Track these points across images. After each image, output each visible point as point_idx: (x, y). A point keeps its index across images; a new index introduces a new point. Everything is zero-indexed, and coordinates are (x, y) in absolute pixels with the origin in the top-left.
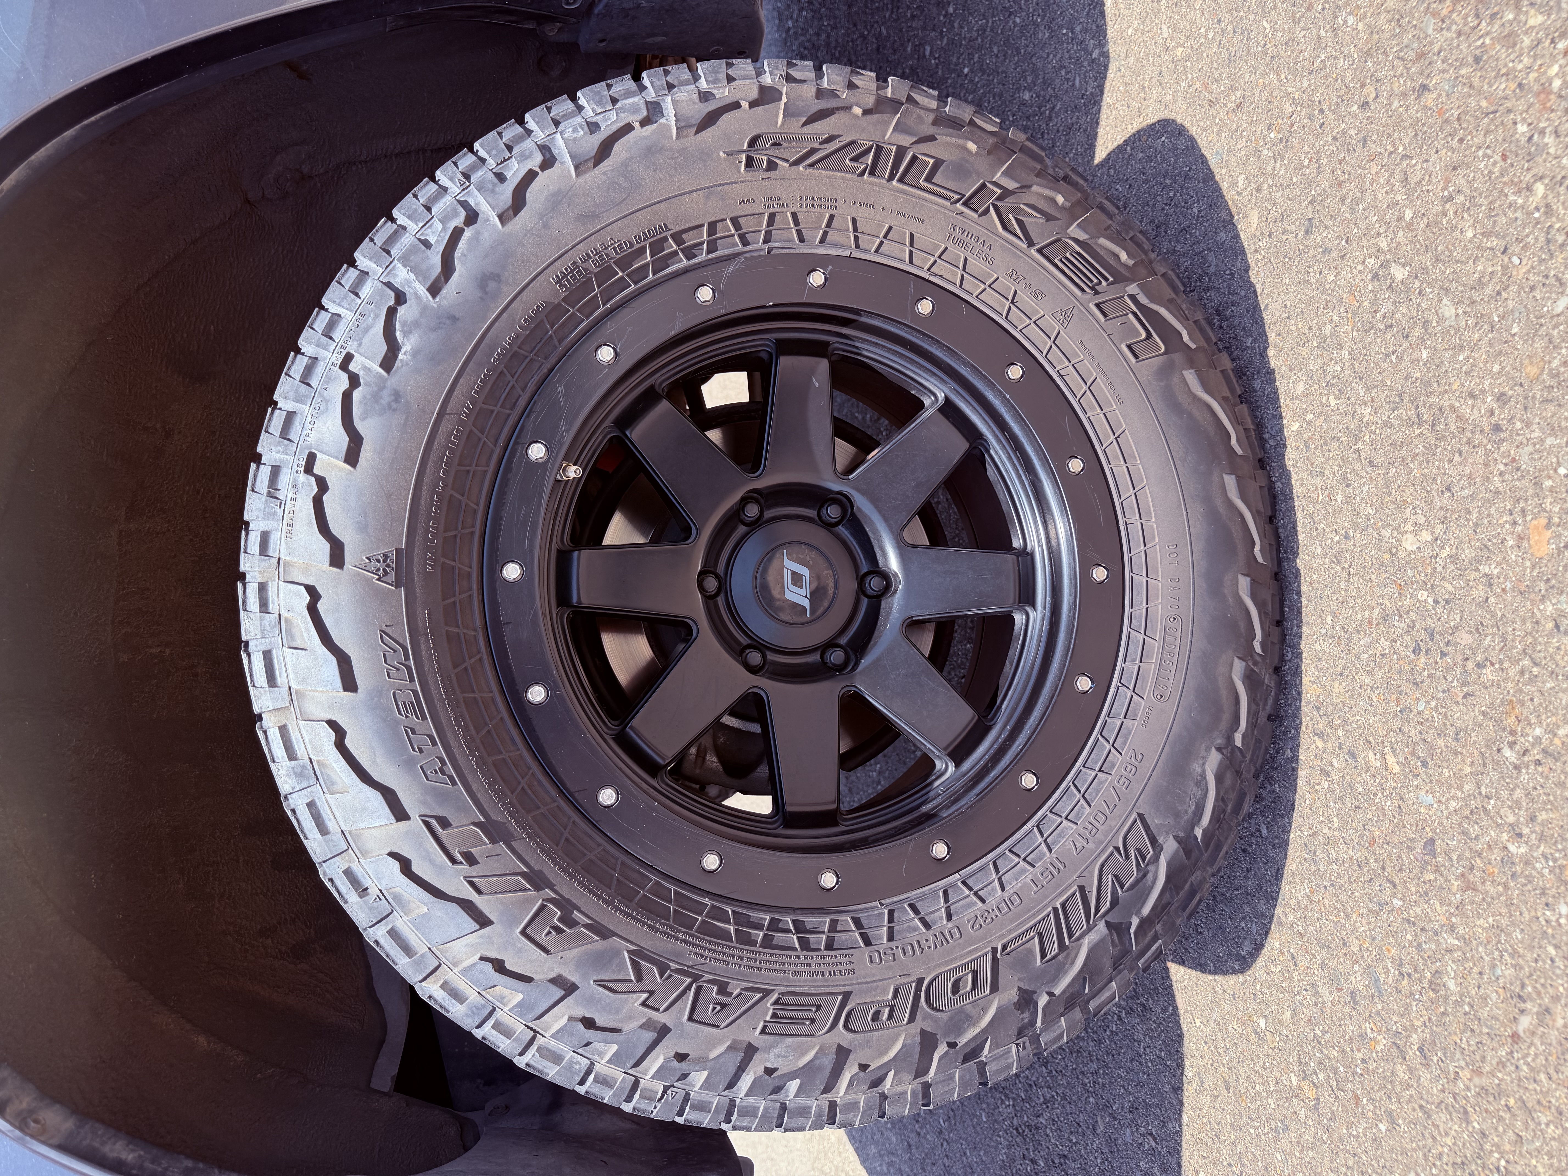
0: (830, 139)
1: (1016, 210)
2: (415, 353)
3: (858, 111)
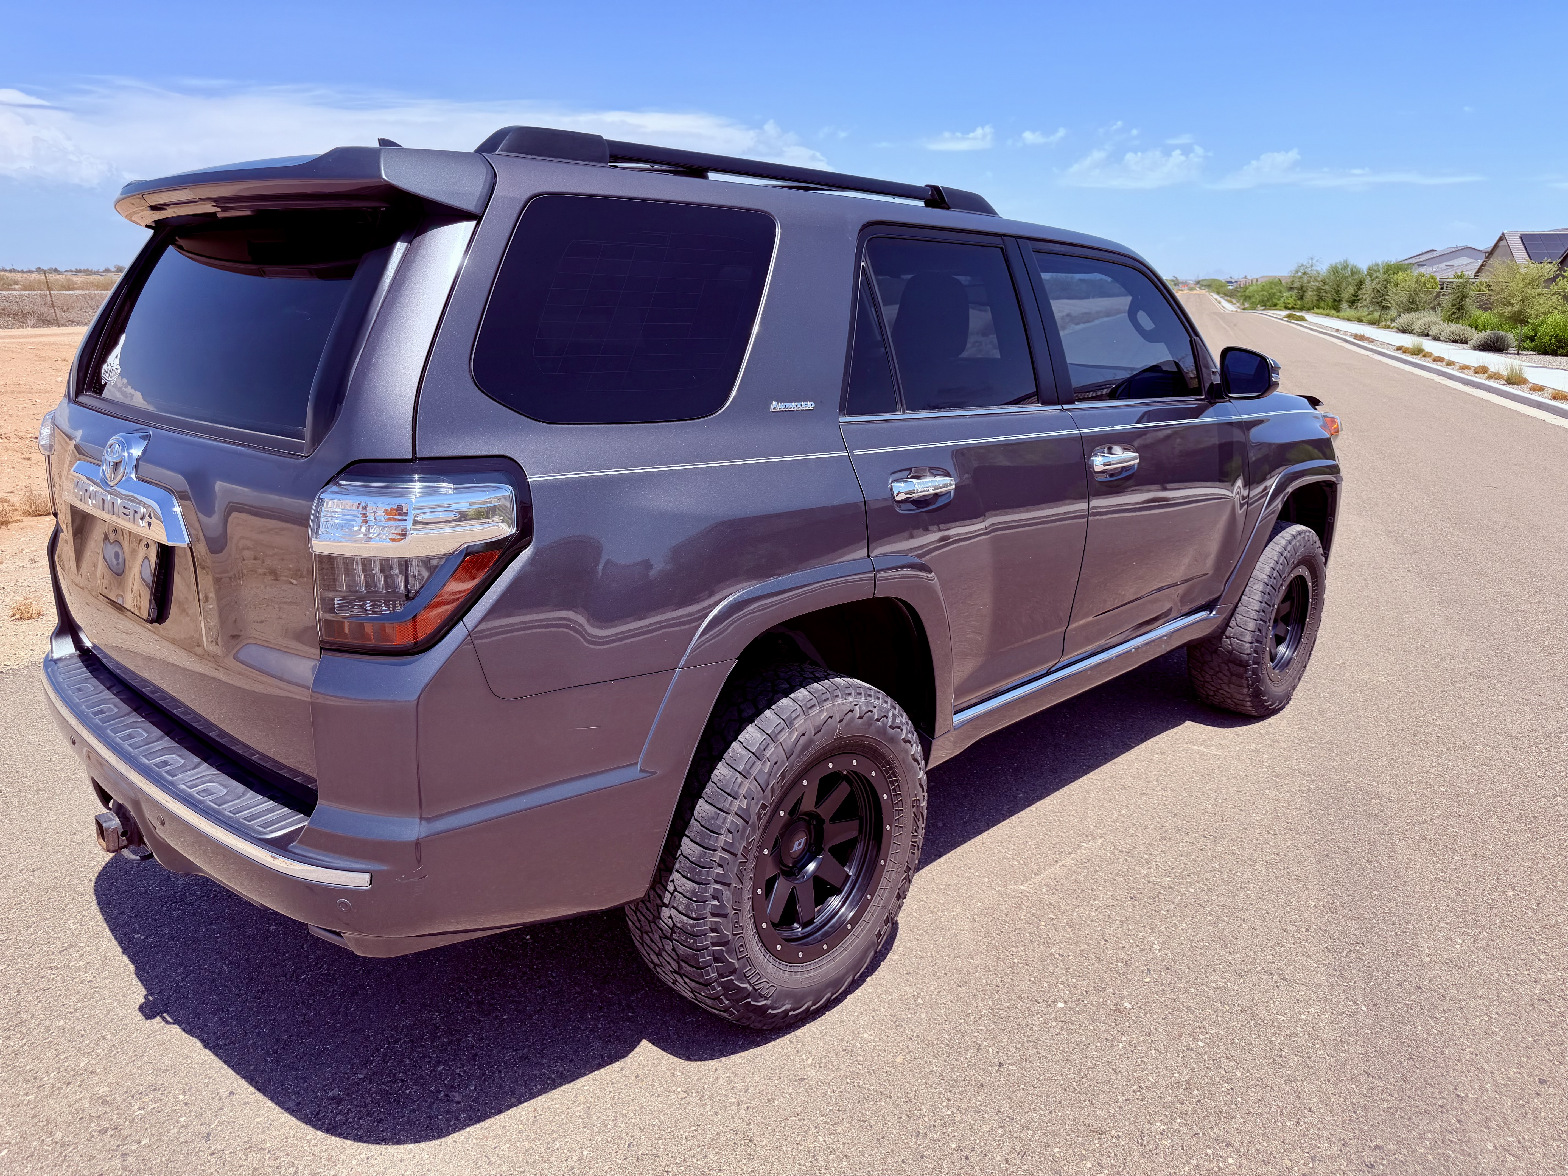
0: (919, 821)
2: (878, 726)
3: (922, 825)
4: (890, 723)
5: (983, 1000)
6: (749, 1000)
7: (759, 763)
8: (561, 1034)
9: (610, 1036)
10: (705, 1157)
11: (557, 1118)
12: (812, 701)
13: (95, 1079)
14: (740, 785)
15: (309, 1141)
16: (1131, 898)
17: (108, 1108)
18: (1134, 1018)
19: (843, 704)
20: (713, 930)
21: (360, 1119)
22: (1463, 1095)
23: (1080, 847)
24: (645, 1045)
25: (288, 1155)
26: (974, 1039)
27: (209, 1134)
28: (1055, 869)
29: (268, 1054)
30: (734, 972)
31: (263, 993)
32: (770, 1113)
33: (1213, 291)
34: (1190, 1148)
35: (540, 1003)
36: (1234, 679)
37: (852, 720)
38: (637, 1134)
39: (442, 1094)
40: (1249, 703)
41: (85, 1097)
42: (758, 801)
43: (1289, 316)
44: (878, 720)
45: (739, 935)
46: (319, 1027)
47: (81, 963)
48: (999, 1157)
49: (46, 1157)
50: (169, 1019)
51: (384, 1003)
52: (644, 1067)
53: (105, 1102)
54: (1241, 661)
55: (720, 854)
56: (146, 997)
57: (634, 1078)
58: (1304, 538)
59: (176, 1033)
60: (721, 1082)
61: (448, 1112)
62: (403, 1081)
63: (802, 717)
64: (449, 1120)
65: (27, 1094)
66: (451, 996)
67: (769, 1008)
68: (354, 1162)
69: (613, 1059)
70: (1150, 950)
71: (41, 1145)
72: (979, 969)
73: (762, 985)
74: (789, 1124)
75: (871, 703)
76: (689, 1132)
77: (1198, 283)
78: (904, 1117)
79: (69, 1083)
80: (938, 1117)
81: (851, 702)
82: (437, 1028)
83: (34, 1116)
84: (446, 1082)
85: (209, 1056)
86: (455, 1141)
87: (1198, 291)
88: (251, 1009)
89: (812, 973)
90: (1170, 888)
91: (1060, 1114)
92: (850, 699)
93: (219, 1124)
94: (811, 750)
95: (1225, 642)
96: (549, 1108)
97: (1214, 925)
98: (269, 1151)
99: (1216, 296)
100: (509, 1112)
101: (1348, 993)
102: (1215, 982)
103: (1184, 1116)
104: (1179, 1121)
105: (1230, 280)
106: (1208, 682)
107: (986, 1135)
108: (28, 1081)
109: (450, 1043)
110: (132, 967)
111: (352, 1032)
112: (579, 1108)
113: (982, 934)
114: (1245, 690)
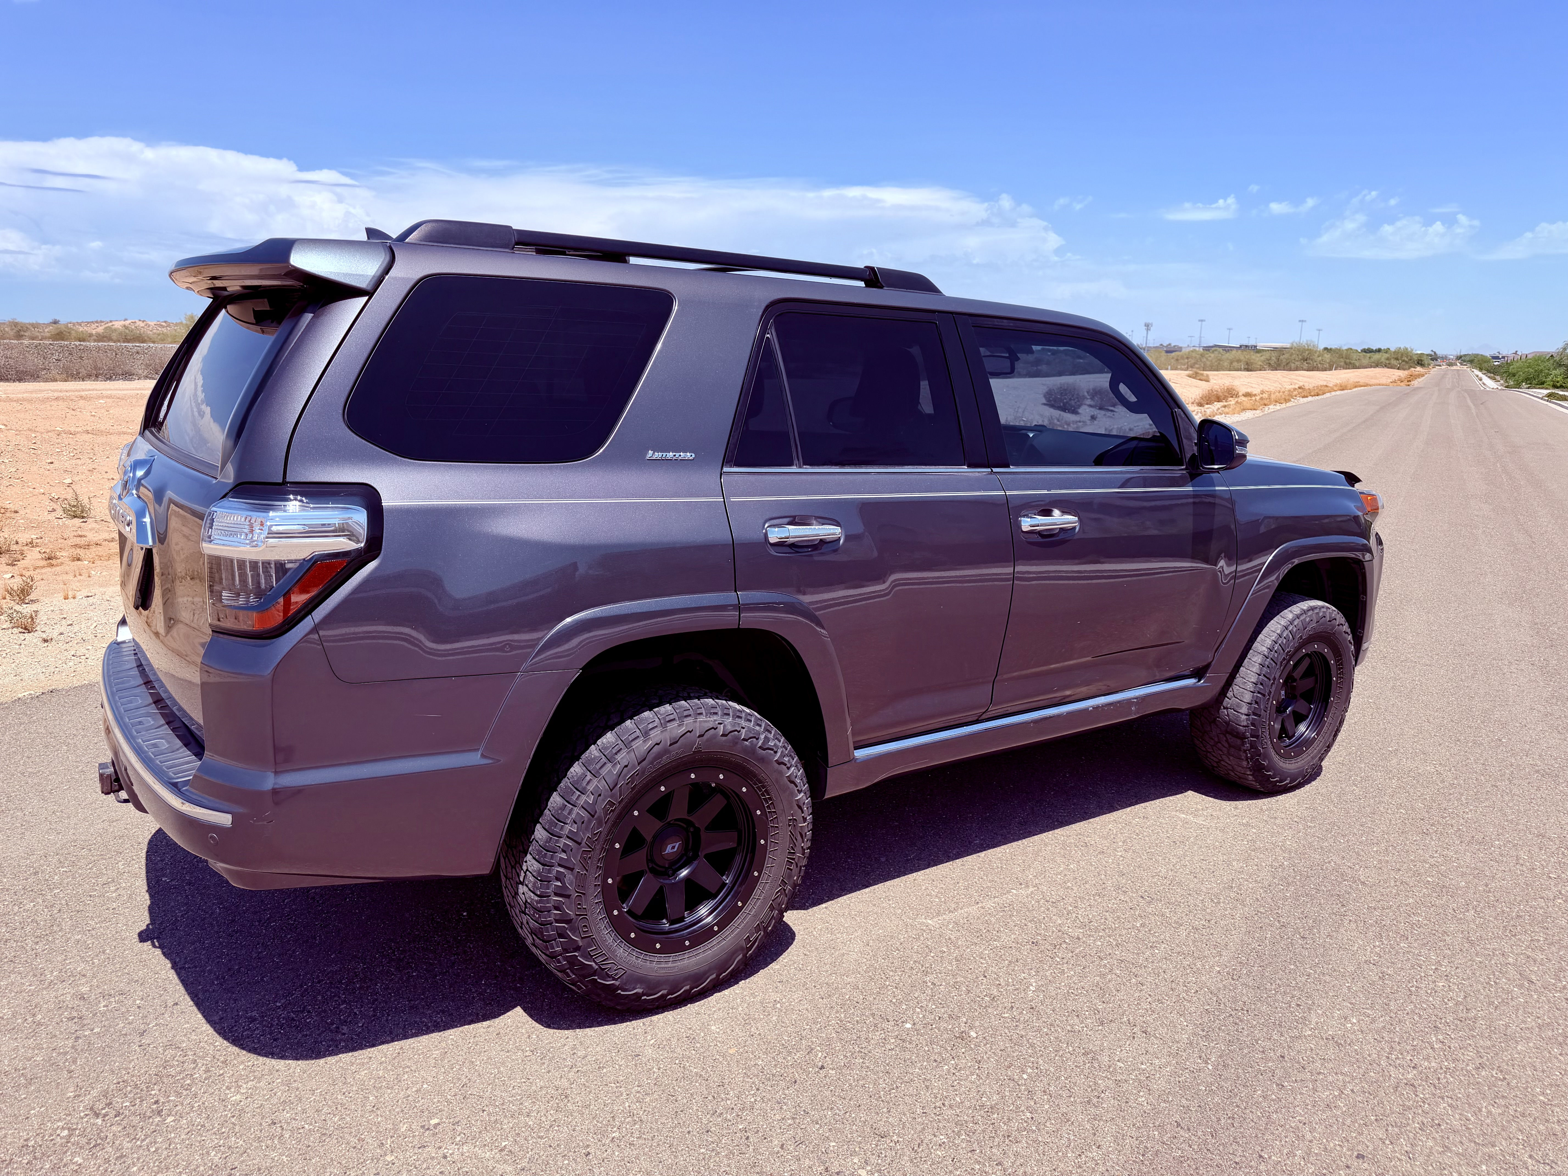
0: (796, 839)
1: (781, 895)
2: (746, 745)
3: (803, 845)
4: (760, 744)
5: (837, 1012)
6: (596, 977)
7: (609, 765)
8: (453, 993)
9: (493, 999)
10: (521, 1104)
11: (416, 1057)
12: (672, 716)
13: (84, 980)
14: (588, 782)
15: (215, 1047)
16: (1033, 943)
17: (82, 1003)
18: (972, 1046)
19: (706, 721)
20: (556, 908)
21: (261, 1035)
22: (1266, 1156)
23: (1009, 892)
24: (519, 1010)
25: (195, 1054)
26: (810, 1044)
27: (145, 1031)
28: (973, 910)
29: (217, 978)
30: (578, 948)
31: (236, 933)
32: (595, 1078)
33: (1476, 367)
34: (960, 1161)
35: (448, 967)
36: (1232, 750)
37: (714, 736)
38: (474, 1078)
39: (335, 1026)
40: (1251, 777)
41: (69, 993)
42: (606, 797)
43: (1550, 395)
44: (744, 740)
45: (583, 915)
46: (265, 963)
47: (114, 895)
48: (777, 1142)
49: (23, 1031)
50: (157, 944)
51: (325, 951)
52: (508, 1027)
53: (83, 998)
54: (1238, 733)
55: (564, 841)
56: (148, 926)
57: (495, 1034)
58: (1318, 613)
59: (158, 955)
60: (566, 1048)
61: (332, 1040)
62: (309, 1012)
63: (660, 729)
64: (329, 1046)
65: (30, 985)
66: (380, 952)
67: (618, 988)
68: (241, 1067)
69: (485, 1018)
70: (1024, 990)
71: (23, 1023)
72: (848, 986)
73: (609, 966)
74: (606, 1089)
75: (739, 724)
76: (519, 1083)
77: (1459, 358)
78: (710, 1098)
79: (64, 981)
80: (740, 1102)
81: (715, 720)
82: (356, 976)
83: (29, 1001)
84: (342, 1017)
85: (172, 975)
86: (326, 1063)
87: (1458, 367)
88: (221, 943)
89: (670, 965)
90: (1078, 938)
91: (853, 1115)
92: (715, 717)
93: (156, 1025)
94: (665, 760)
95: (1223, 712)
96: (413, 1048)
97: (1102, 976)
98: (182, 1050)
99: (1477, 372)
100: (380, 1047)
101: (1203, 1052)
102: (1072, 1026)
103: (971, 1134)
104: (963, 1137)
105: (1497, 355)
106: (1210, 752)
107: (775, 1123)
108: (36, 976)
109: (361, 988)
110: (149, 902)
111: (289, 970)
112: (437, 1052)
113: (868, 957)
114: (1245, 763)
